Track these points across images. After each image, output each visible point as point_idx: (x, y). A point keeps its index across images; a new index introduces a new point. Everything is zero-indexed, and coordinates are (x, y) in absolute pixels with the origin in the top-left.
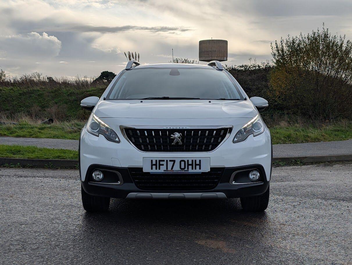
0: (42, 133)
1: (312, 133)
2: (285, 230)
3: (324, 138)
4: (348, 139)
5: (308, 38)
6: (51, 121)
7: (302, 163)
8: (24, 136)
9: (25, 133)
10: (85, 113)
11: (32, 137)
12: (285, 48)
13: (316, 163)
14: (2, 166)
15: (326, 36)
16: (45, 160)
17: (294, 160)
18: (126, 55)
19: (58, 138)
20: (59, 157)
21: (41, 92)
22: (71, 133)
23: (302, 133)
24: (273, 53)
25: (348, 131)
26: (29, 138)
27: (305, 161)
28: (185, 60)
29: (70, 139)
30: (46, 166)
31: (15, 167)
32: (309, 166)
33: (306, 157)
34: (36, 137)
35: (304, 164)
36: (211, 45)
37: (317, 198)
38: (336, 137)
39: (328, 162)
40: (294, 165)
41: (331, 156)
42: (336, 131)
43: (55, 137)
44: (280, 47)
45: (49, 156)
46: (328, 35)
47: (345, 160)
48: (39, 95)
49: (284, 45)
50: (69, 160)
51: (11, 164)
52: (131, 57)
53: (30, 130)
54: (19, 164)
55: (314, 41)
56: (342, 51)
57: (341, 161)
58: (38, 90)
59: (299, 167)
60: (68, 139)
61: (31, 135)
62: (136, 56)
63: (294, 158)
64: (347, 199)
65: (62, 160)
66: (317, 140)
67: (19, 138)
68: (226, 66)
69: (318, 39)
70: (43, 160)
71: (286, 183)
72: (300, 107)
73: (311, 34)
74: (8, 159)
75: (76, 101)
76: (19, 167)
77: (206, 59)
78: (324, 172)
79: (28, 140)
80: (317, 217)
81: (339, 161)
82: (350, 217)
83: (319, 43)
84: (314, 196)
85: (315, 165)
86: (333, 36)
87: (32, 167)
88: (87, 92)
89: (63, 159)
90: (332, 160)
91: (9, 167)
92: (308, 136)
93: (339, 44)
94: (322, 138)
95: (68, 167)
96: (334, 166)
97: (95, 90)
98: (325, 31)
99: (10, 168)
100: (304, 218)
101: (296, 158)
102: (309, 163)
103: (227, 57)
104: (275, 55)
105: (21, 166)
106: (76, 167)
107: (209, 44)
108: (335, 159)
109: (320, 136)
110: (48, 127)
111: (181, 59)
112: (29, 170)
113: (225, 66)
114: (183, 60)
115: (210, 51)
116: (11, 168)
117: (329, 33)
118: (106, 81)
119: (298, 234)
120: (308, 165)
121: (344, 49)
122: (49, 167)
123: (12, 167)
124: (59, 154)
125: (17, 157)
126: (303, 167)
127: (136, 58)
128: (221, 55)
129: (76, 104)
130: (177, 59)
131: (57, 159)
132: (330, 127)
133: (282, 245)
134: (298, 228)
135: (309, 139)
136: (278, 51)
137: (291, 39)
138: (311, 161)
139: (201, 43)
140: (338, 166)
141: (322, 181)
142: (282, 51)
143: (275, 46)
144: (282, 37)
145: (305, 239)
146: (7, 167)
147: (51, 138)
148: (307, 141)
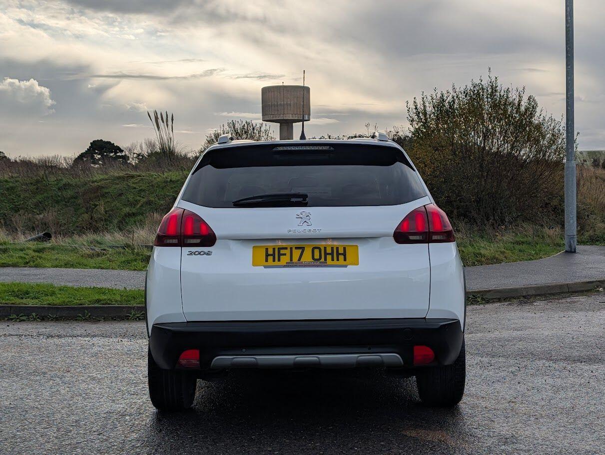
0: (45, 259)
1: (487, 249)
2: (521, 411)
3: (505, 257)
4: (541, 258)
5: (464, 92)
6: (48, 236)
7: (484, 300)
8: (15, 265)
9: (15, 260)
10: (91, 218)
11: (30, 267)
12: (429, 109)
13: (505, 300)
14: (6, 319)
15: (494, 89)
16: (77, 307)
17: (471, 296)
18: (150, 117)
19: (72, 266)
20: (98, 301)
21: (11, 184)
22: (91, 256)
23: (470, 249)
24: (410, 118)
25: (537, 244)
26: (25, 268)
27: (488, 296)
28: (246, 123)
29: (94, 268)
30: (80, 317)
31: (28, 320)
32: (496, 305)
33: (490, 291)
34: (36, 266)
35: (488, 302)
36: (282, 94)
37: (540, 359)
38: (522, 254)
39: (524, 296)
40: (472, 304)
41: (528, 288)
42: (518, 243)
43: (67, 265)
44: (420, 106)
45: (80, 299)
46: (496, 87)
47: (549, 294)
48: (8, 189)
49: (427, 104)
50: (116, 305)
51: (20, 315)
52: (160, 120)
53: (21, 254)
54: (34, 314)
55: (475, 97)
56: (520, 112)
57: (542, 295)
58: (6, 181)
59: (482, 306)
60: (91, 268)
61: (27, 263)
62: (167, 119)
63: (472, 292)
64: (584, 358)
65: (105, 306)
66: (495, 260)
67: (6, 268)
68: (329, 136)
69: (482, 93)
70: (74, 308)
71: (479, 335)
72: (455, 204)
73: (470, 86)
74: (16, 307)
75: (75, 198)
76: (35, 319)
77: (274, 119)
78: (525, 314)
79: (25, 272)
80: (557, 390)
81: (539, 295)
82: (602, 387)
83: (483, 99)
84: (534, 356)
85: (506, 303)
86: (506, 90)
87: (57, 319)
88: (93, 182)
89: (106, 304)
90: (529, 294)
91: (18, 320)
92: (481, 254)
93: (516, 102)
94: (501, 257)
95: (115, 317)
96: (535, 304)
97: (106, 180)
98: (492, 80)
99: (20, 321)
100: (536, 391)
101: (475, 292)
102: (495, 300)
103: (309, 115)
104: (412, 121)
105: (38, 318)
106: (130, 316)
107: (279, 93)
108: (534, 292)
109: (499, 253)
110: (49, 248)
111: (240, 122)
112: (52, 323)
113: (326, 137)
114: (244, 123)
115: (280, 105)
116: (22, 321)
117: (499, 84)
118: (100, 156)
119: (542, 417)
120: (494, 302)
121: (523, 109)
122: (85, 319)
123: (24, 320)
124: (97, 297)
125: (30, 303)
126: (489, 306)
127: (167, 121)
128: (299, 111)
129: (75, 204)
130: (234, 121)
131: (97, 305)
132: (508, 237)
133: (527, 433)
134: (538, 408)
135: (483, 259)
136: (418, 114)
137: (439, 95)
138: (498, 297)
139: (265, 91)
140: (541, 304)
141: (531, 331)
142: (425, 114)
143: (412, 106)
144: (423, 92)
145: (554, 423)
146: (16, 321)
147: (61, 267)
148: (481, 263)
